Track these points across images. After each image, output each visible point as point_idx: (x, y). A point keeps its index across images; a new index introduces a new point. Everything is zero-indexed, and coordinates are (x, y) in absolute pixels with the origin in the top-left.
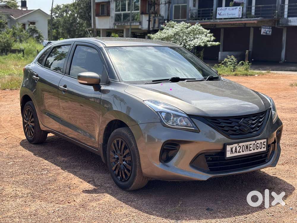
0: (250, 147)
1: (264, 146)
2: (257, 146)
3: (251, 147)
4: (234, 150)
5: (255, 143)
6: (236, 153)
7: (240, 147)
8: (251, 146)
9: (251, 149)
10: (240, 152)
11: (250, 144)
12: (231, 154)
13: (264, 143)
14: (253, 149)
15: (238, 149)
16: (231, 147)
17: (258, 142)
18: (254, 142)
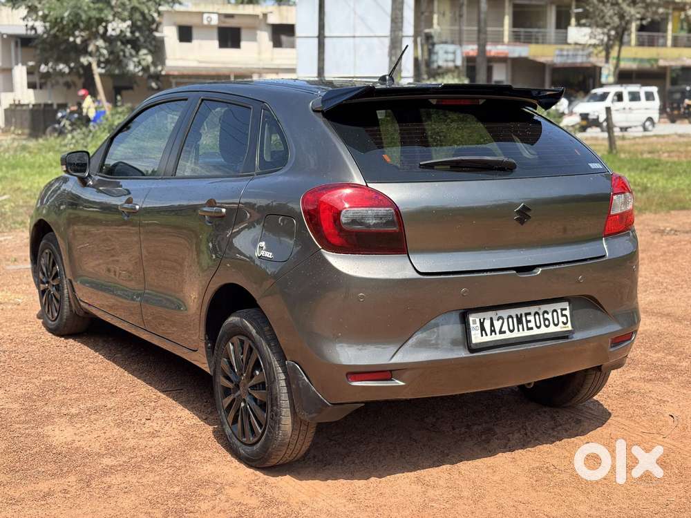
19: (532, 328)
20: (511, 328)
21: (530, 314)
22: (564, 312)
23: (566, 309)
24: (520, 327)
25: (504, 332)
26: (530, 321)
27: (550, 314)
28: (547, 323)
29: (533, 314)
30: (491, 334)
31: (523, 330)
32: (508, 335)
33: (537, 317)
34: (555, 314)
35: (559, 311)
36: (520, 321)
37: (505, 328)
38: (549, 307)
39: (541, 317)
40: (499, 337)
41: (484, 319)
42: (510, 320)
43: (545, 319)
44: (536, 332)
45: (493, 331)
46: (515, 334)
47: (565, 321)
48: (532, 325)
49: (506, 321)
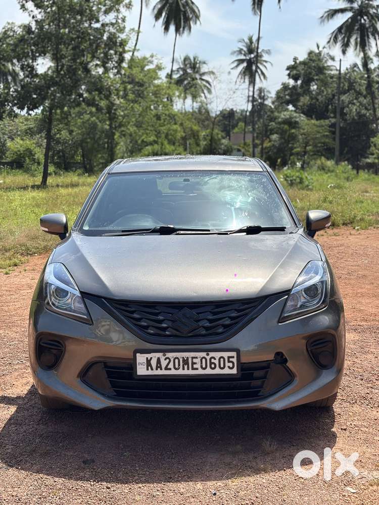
0: (193, 363)
1: (231, 365)
2: (211, 363)
3: (195, 363)
4: (154, 363)
5: (206, 356)
6: (159, 369)
7: (168, 360)
8: (195, 360)
9: (195, 366)
10: (170, 369)
11: (193, 358)
12: (148, 369)
13: (231, 359)
14: (202, 367)
15: (164, 363)
16: (147, 358)
17: (212, 354)
18: (204, 354)
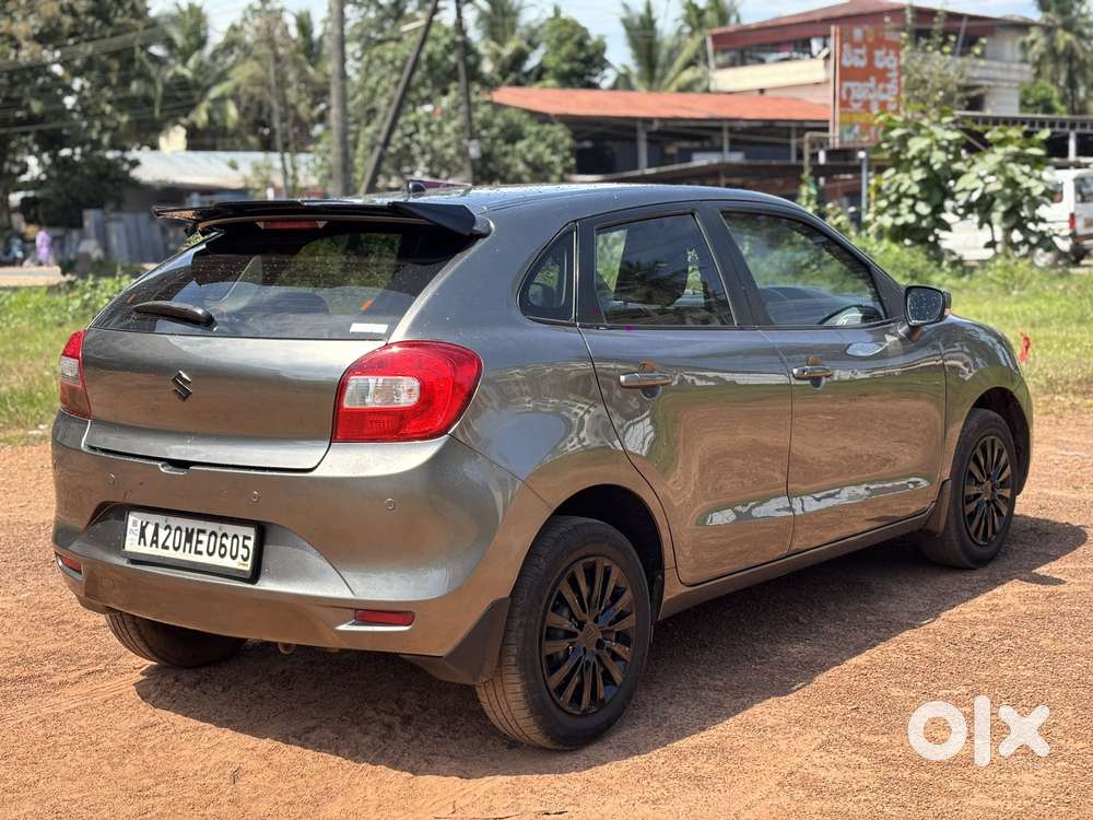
19: (200, 553)
20: (176, 545)
21: (204, 532)
22: (247, 542)
23: (249, 538)
24: (188, 545)
25: (167, 548)
26: (201, 542)
27: (230, 539)
28: (223, 551)
29: (208, 533)
30: (151, 546)
31: (190, 552)
32: (170, 553)
33: (213, 538)
34: (235, 540)
35: (241, 539)
36: (189, 539)
37: (169, 543)
38: (231, 529)
39: (219, 540)
40: (160, 552)
41: (147, 523)
42: (178, 532)
43: (222, 545)
44: (204, 559)
45: (155, 542)
46: (179, 555)
47: (245, 556)
48: (202, 548)
49: (173, 532)
